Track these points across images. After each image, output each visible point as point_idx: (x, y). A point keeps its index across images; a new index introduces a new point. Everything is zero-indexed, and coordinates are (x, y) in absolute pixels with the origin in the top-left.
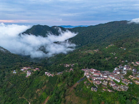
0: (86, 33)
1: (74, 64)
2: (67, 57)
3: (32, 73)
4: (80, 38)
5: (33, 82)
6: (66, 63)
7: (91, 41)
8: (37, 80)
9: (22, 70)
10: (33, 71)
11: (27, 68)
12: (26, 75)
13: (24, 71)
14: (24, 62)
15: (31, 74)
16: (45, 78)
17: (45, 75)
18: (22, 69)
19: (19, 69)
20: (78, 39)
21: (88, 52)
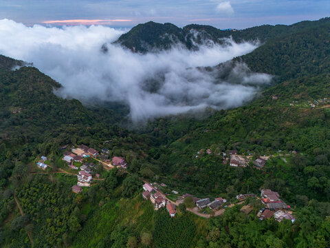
0: (289, 42)
1: (266, 158)
2: (230, 117)
3: (98, 175)
4: (270, 58)
5: (95, 219)
6: (232, 149)
7: (306, 68)
8: (107, 217)
9: (68, 158)
10: (101, 170)
11: (86, 151)
12: (77, 181)
13: (72, 162)
14: (98, 121)
15: (91, 182)
16: (142, 213)
17: (141, 198)
18: (70, 152)
19: (60, 154)
20: (262, 61)
21: (321, 104)
